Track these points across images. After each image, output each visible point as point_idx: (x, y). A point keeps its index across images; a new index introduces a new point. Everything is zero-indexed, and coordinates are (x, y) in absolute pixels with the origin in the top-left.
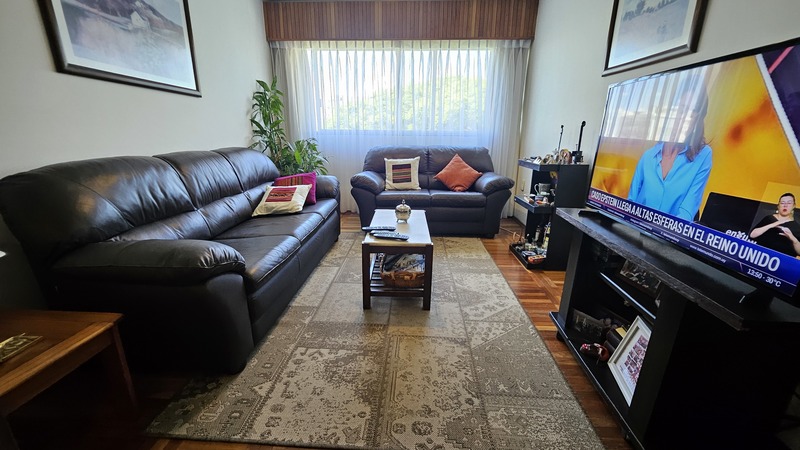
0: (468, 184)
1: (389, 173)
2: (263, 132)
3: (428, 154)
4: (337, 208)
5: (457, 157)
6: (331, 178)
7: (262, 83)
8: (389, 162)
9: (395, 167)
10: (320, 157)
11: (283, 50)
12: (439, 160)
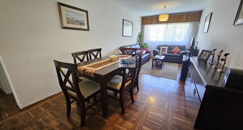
0: (178, 53)
1: (161, 50)
2: (139, 41)
3: (170, 46)
4: (150, 55)
5: (177, 47)
6: (149, 50)
7: (139, 33)
8: (161, 48)
9: (162, 49)
10: (148, 46)
11: (144, 26)
12: (173, 47)
